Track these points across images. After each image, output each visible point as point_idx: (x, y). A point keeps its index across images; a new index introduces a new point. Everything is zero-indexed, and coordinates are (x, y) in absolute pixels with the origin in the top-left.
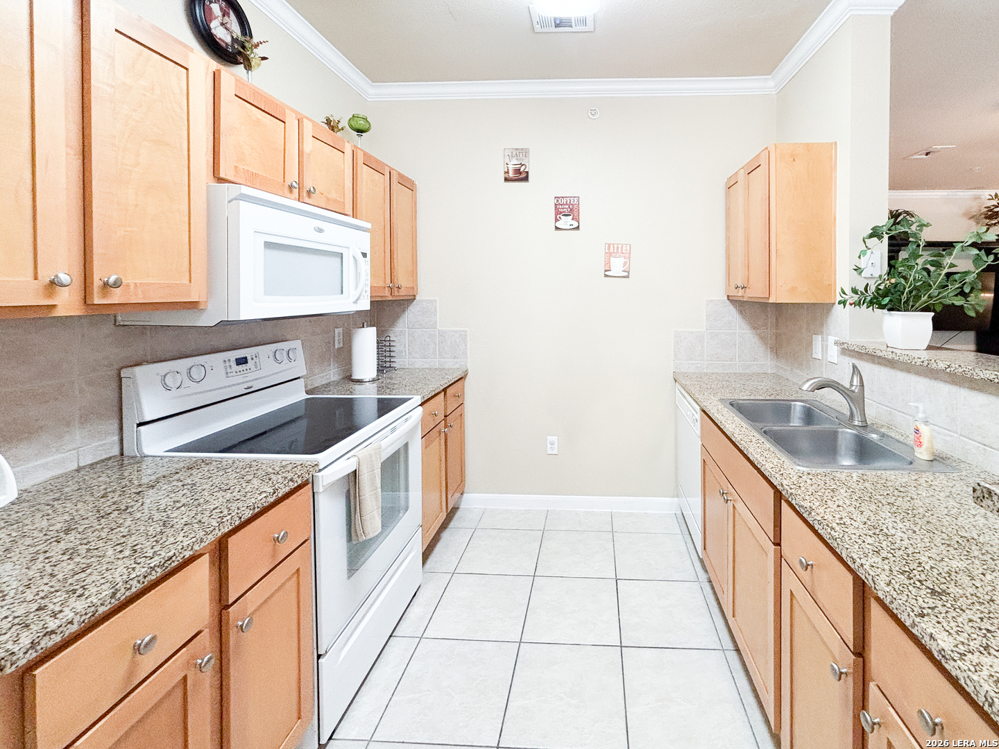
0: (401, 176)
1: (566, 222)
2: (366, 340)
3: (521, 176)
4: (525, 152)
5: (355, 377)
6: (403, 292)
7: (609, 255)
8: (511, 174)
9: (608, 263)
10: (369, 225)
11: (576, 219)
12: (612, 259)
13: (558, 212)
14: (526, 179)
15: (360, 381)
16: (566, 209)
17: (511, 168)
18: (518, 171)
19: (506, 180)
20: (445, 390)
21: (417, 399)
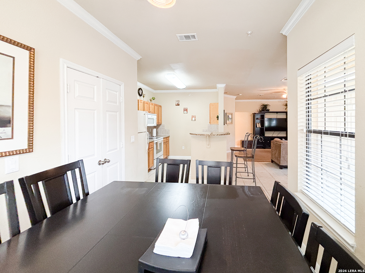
0: (156, 104)
1: (185, 112)
2: (155, 130)
3: (178, 105)
4: (179, 101)
5: (153, 136)
6: (160, 123)
7: (192, 117)
8: (177, 104)
9: (192, 119)
10: (156, 115)
11: (187, 111)
12: (193, 118)
13: (184, 110)
14: (179, 105)
15: (154, 136)
16: (186, 110)
17: (177, 103)
18: (178, 104)
19: (176, 105)
20: (166, 138)
21: (163, 138)
